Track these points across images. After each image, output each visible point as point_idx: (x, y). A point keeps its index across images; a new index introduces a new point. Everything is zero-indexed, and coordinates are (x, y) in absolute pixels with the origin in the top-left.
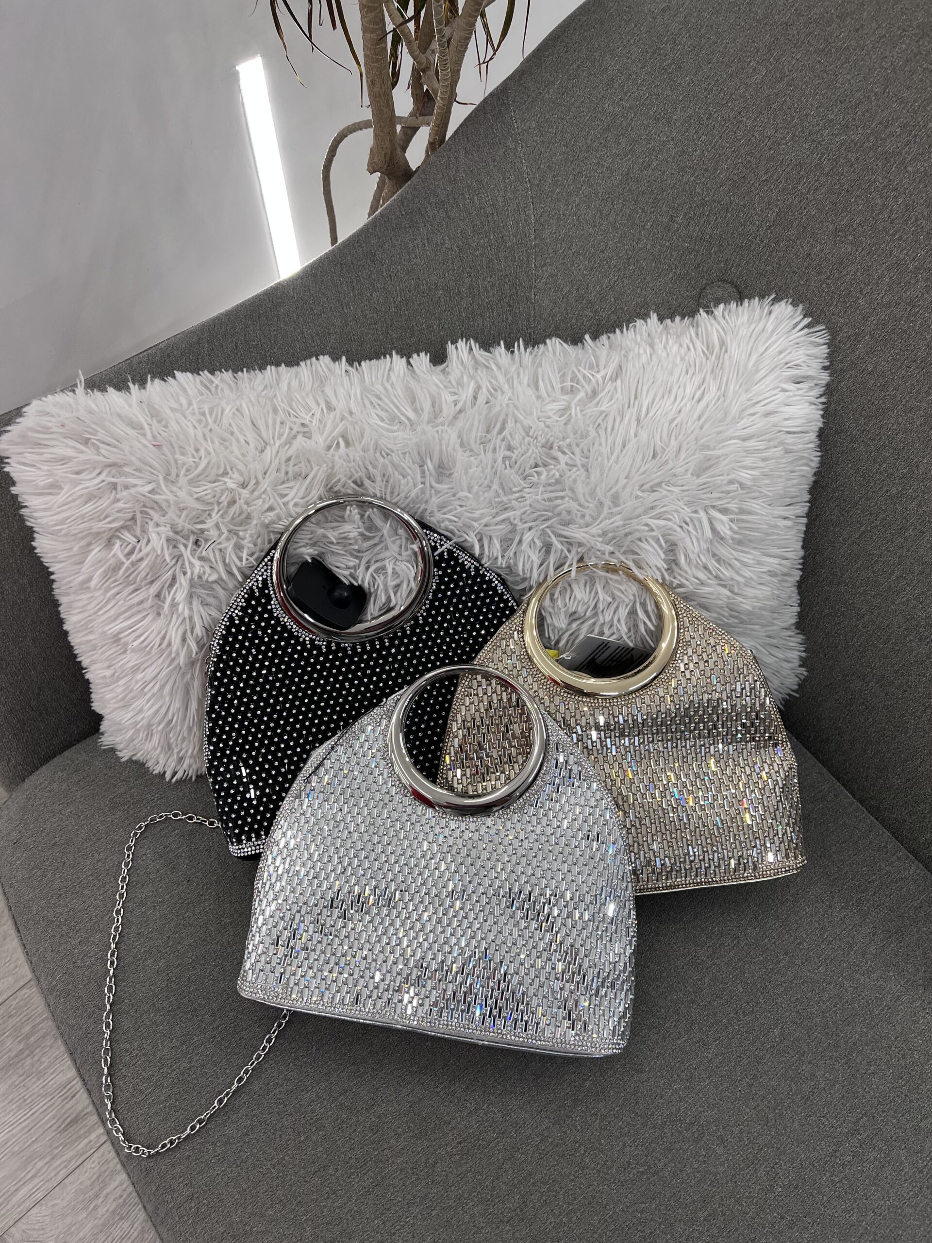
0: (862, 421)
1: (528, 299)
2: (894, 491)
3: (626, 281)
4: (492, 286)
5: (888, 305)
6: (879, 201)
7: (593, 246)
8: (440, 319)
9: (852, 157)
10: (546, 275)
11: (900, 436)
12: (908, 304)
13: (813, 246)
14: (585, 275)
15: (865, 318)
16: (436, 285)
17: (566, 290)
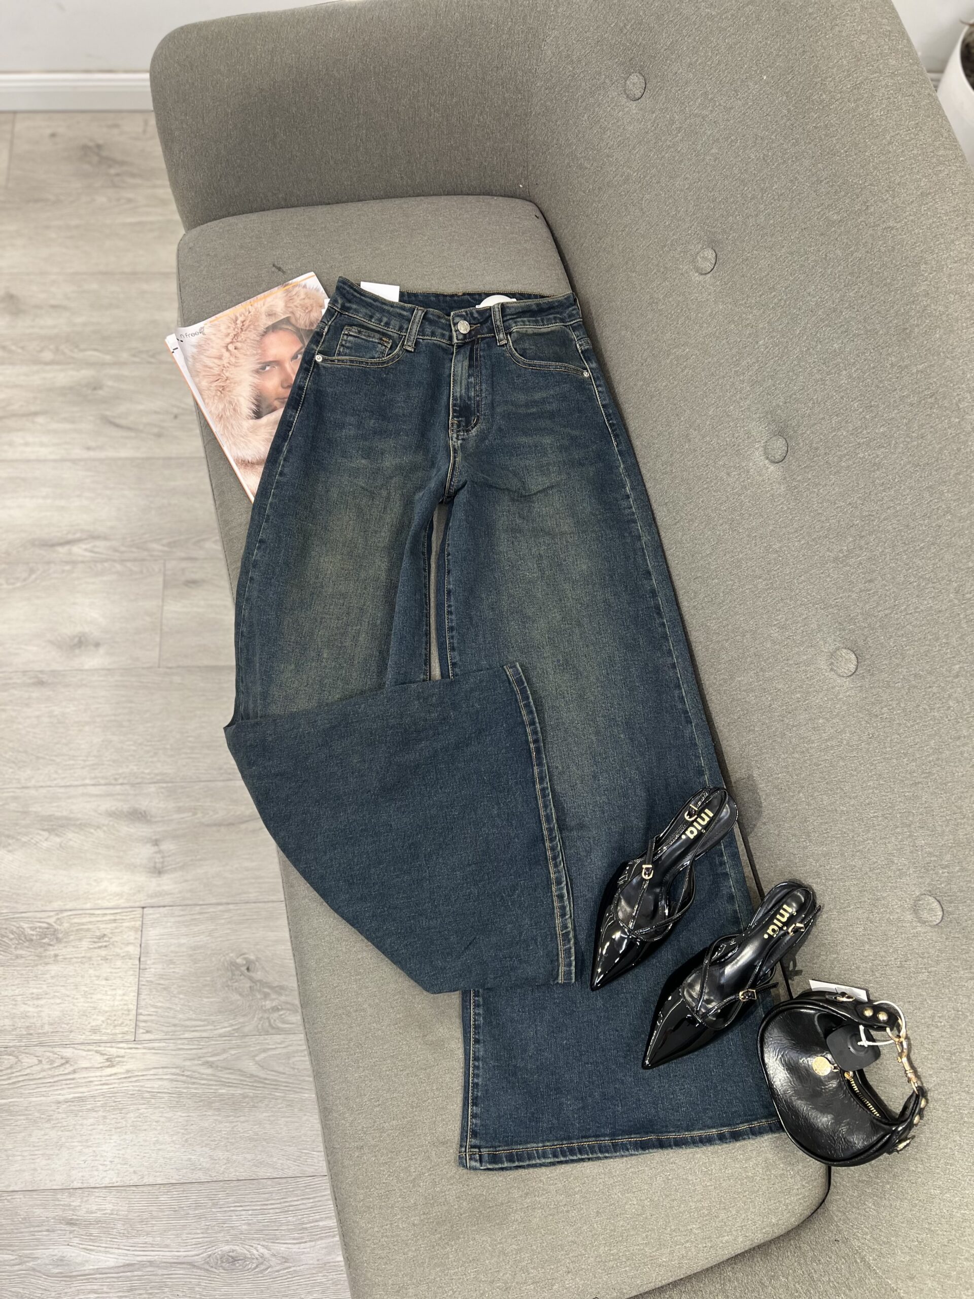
0: (667, 179)
1: (540, 47)
2: (667, 223)
3: (593, 55)
4: (522, 32)
5: (696, 115)
6: (710, 54)
7: (582, 27)
8: (488, 42)
9: (709, 23)
10: (553, 36)
11: (678, 192)
12: (703, 118)
13: (679, 69)
14: (573, 44)
15: (686, 120)
16: (492, 20)
17: (561, 48)
